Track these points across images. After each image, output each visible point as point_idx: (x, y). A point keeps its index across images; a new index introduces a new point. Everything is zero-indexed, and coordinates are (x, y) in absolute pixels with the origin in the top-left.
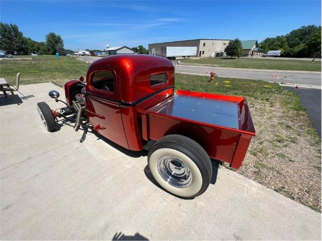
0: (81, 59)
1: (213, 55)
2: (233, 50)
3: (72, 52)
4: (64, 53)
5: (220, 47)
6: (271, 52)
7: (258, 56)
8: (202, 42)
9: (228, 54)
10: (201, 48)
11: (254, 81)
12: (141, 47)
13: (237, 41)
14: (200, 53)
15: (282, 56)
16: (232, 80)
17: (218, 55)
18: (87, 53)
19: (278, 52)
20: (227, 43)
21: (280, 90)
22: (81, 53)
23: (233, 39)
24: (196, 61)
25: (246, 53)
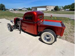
0: (11, 11)
1: (50, 10)
2: (56, 9)
3: (8, 10)
4: (5, 10)
5: (53, 8)
6: (67, 9)
7: (63, 10)
8: (47, 7)
9: (55, 10)
10: (47, 8)
11: (63, 17)
12: (29, 8)
13: (57, 6)
14: (47, 10)
15: (70, 10)
16: (57, 17)
17: (52, 10)
18: (13, 10)
19: (69, 9)
20: (54, 7)
21: (70, 20)
22: (11, 10)
23: (56, 6)
24: (46, 12)
25: (60, 10)
